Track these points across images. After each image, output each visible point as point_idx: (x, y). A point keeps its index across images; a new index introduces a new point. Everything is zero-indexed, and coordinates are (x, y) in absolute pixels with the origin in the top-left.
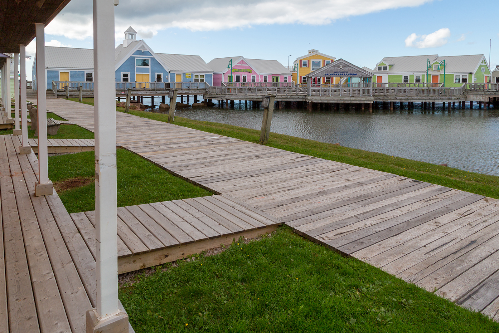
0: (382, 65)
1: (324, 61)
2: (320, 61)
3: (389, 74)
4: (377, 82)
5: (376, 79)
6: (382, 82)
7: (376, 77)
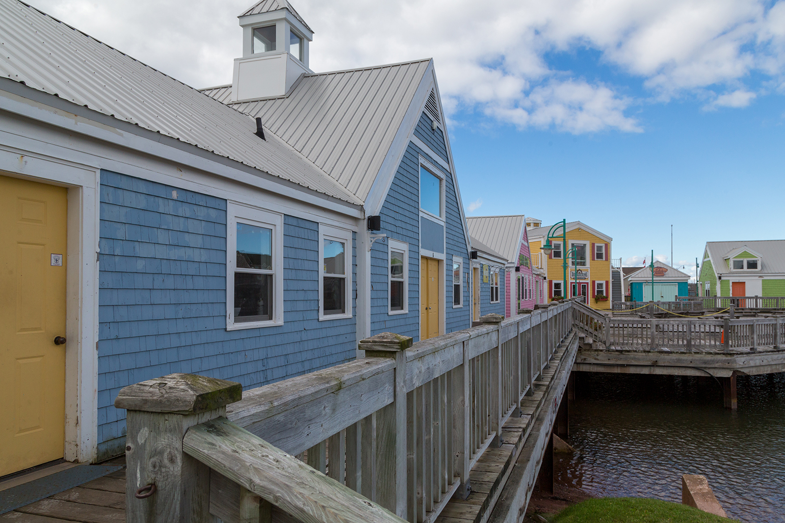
0: (746, 257)
1: (593, 245)
2: (585, 245)
3: (765, 278)
4: (733, 294)
5: (731, 288)
6: (746, 296)
7: (731, 284)
